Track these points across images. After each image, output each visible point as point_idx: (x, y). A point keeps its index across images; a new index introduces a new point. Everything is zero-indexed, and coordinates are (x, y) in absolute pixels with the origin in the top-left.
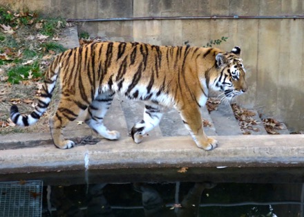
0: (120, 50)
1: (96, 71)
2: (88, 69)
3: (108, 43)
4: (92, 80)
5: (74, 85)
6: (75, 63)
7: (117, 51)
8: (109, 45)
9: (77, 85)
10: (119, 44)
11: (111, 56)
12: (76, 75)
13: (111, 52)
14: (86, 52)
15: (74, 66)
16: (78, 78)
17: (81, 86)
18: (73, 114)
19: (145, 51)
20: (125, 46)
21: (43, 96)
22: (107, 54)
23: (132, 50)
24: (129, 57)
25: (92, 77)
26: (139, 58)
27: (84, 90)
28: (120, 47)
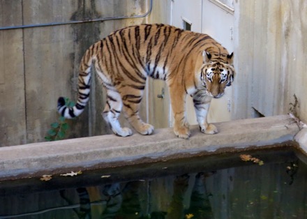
0: (146, 32)
1: (131, 54)
2: (124, 55)
3: (134, 28)
4: (132, 63)
5: (119, 73)
6: (110, 52)
7: (144, 34)
8: (136, 29)
9: (121, 72)
10: (145, 26)
11: (140, 39)
12: (116, 63)
13: (139, 35)
14: (117, 40)
15: (111, 55)
16: (118, 65)
17: (126, 72)
18: (136, 97)
19: (167, 33)
20: (150, 29)
21: (82, 88)
22: (136, 37)
23: (156, 31)
24: (154, 38)
25: (130, 61)
26: (162, 38)
27: (129, 74)
28: (146, 29)
